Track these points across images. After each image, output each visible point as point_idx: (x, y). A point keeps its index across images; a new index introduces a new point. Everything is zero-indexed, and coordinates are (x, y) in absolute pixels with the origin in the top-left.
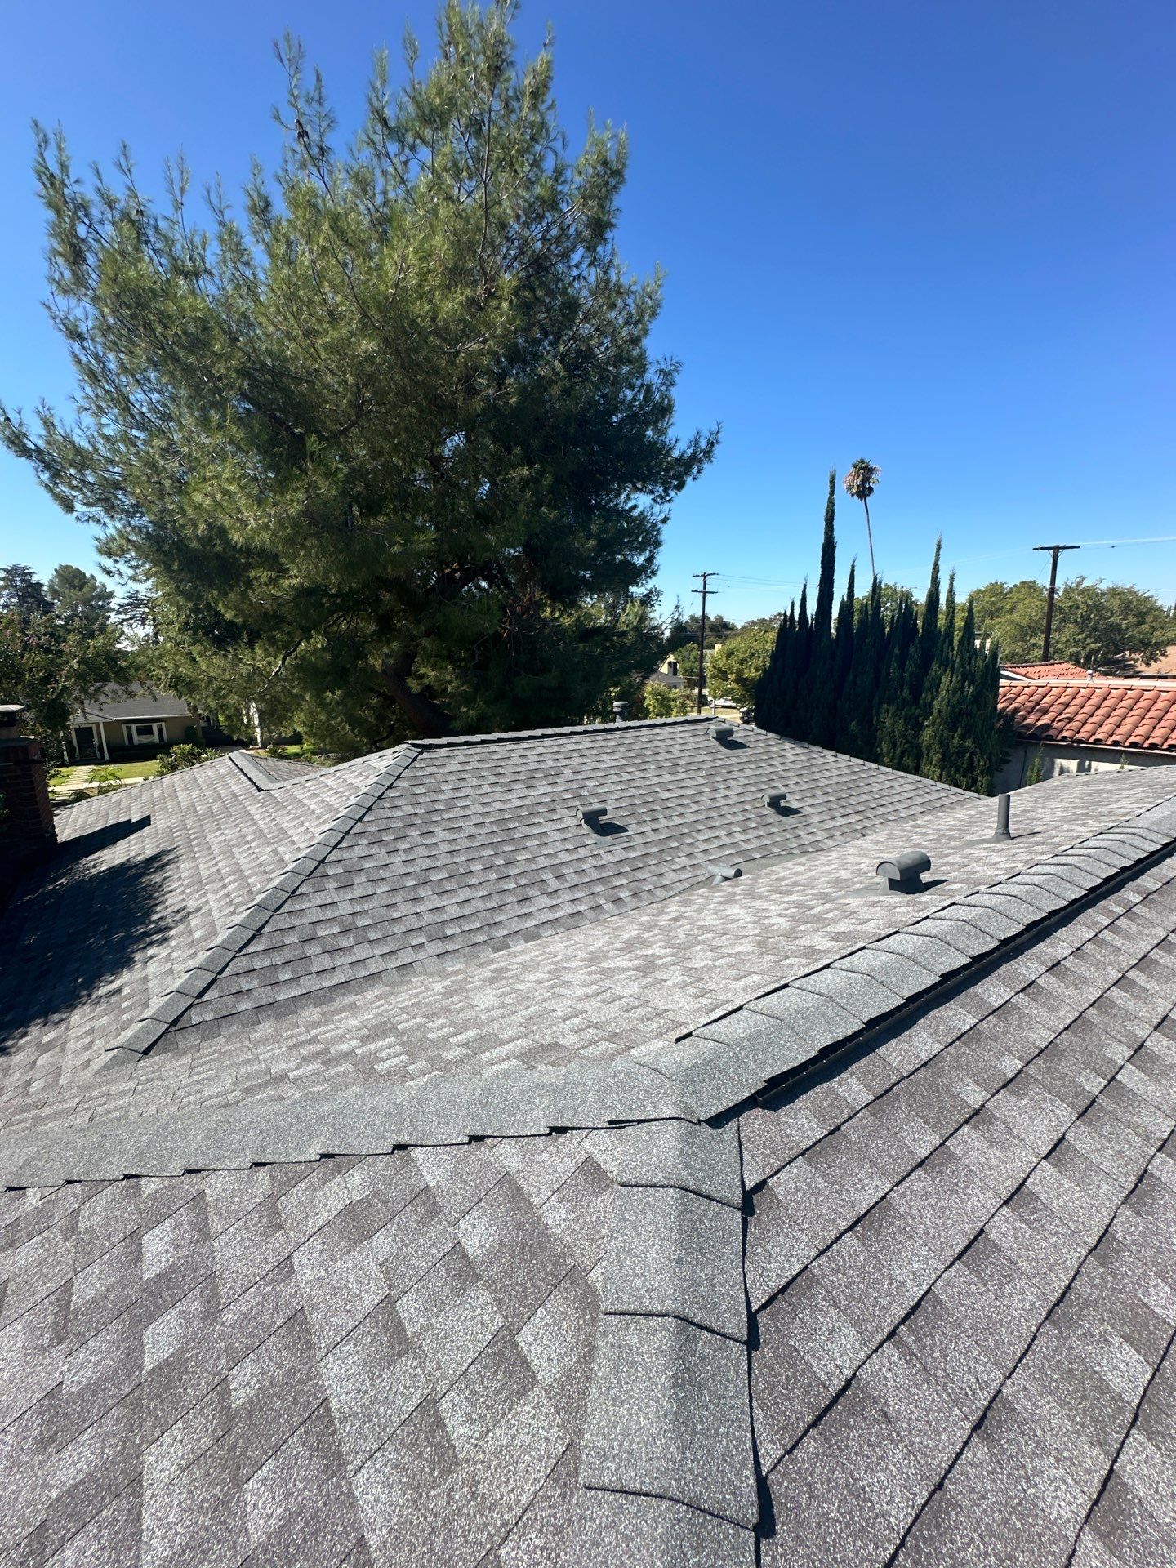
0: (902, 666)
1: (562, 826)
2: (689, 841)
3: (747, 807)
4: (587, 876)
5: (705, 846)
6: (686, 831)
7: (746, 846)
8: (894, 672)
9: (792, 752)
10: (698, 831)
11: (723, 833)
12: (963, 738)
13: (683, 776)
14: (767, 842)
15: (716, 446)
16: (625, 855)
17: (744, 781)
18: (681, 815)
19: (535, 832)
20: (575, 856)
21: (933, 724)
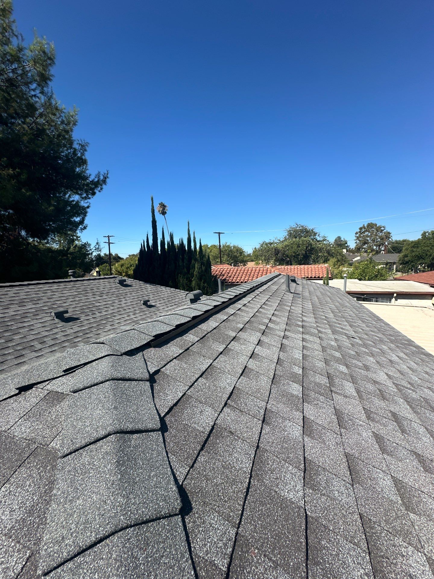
0: (183, 261)
1: (43, 321)
2: (111, 320)
3: (135, 306)
4: (59, 340)
5: (118, 321)
6: (109, 317)
7: (135, 319)
8: (181, 264)
9: (149, 287)
10: (114, 316)
11: (126, 316)
12: (204, 283)
13: (106, 297)
14: (145, 317)
15: (107, 179)
16: (80, 329)
17: (133, 298)
18: (106, 311)
19: (26, 325)
20: (51, 333)
21: (195, 279)
